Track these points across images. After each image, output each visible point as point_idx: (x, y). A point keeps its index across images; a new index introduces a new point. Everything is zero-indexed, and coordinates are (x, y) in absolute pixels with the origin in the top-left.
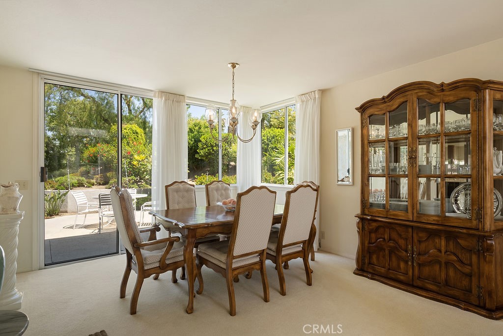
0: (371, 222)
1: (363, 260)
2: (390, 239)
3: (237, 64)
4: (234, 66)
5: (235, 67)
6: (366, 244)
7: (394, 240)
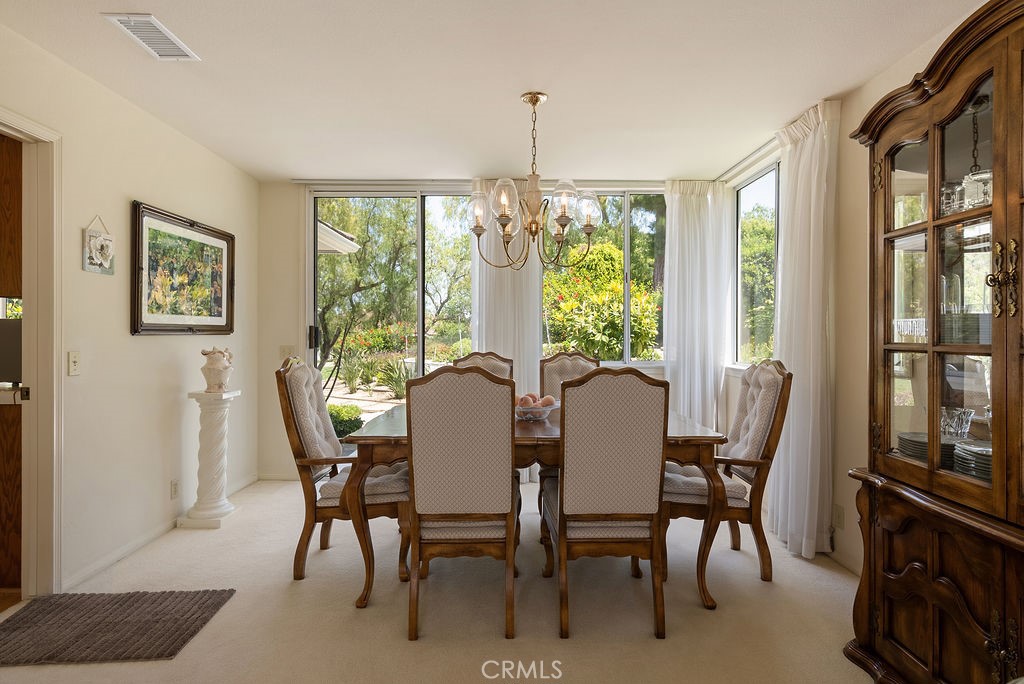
0: (890, 499)
1: (871, 619)
2: (942, 573)
3: (539, 93)
4: (534, 98)
5: (537, 100)
6: (880, 570)
7: (954, 579)
